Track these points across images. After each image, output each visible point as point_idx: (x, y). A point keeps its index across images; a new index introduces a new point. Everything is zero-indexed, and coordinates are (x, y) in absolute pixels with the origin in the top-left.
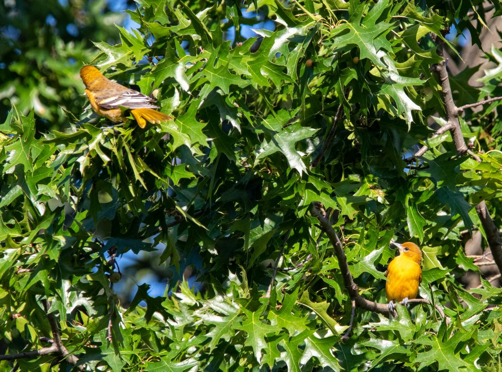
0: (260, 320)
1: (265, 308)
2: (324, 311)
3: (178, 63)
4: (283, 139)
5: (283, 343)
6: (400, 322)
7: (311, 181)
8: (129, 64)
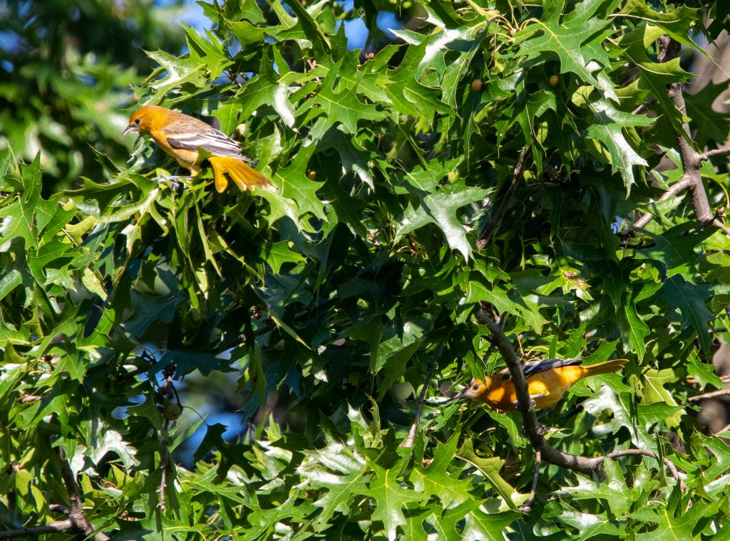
0: (398, 482)
1: (405, 463)
2: (495, 471)
3: (278, 84)
4: (438, 203)
5: (433, 519)
6: (609, 486)
7: (479, 268)
8: (201, 84)
